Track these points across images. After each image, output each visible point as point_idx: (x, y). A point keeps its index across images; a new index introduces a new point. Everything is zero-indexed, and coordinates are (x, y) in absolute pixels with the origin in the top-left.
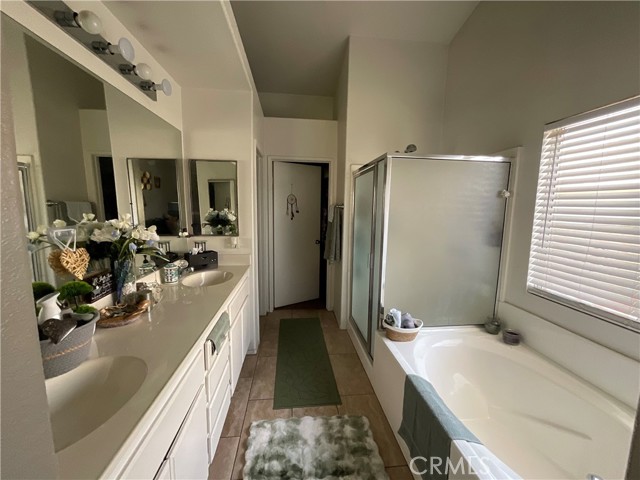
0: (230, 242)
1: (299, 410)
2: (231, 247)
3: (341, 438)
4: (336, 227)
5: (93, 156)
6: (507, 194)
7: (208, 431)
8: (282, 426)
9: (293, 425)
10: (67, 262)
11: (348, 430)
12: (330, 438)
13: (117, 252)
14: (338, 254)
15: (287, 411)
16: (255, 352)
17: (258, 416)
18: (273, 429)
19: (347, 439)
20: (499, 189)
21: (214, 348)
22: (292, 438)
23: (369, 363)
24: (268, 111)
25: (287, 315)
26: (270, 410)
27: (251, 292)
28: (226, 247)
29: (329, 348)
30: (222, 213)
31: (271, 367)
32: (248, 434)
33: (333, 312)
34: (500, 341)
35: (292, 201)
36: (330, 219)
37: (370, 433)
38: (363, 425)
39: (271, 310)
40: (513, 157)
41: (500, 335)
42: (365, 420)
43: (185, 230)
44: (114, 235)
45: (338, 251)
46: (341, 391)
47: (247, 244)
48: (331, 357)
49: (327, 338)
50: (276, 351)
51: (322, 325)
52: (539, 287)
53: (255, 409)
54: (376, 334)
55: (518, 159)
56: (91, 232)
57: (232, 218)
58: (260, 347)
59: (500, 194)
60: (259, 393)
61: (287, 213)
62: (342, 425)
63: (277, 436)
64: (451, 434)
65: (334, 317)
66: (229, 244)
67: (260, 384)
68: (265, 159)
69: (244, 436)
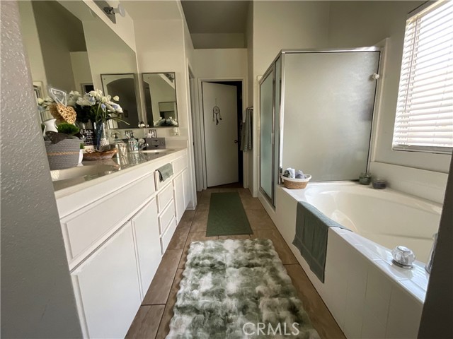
0: (173, 132)
1: (224, 237)
2: (173, 135)
3: (252, 250)
4: (248, 125)
5: (81, 84)
6: (377, 76)
7: (160, 234)
8: (211, 243)
9: (219, 243)
10: (62, 111)
11: (257, 246)
12: (245, 250)
13: (94, 116)
14: (250, 144)
15: (215, 237)
16: (194, 209)
17: (195, 239)
18: (206, 245)
19: (256, 250)
20: (370, 74)
21: (161, 179)
22: (219, 250)
23: (273, 211)
24: (196, 45)
25: (216, 191)
26: (204, 237)
27: (189, 166)
28: (171, 135)
29: (245, 207)
30: (168, 120)
31: (205, 216)
32: (189, 247)
33: (248, 189)
34: (371, 188)
35: (216, 111)
36: (244, 121)
37: (273, 247)
38: (268, 244)
39: (205, 188)
40: (382, 47)
41: (371, 185)
42: (270, 241)
43: (142, 123)
44: (91, 100)
45: (250, 142)
46: (253, 228)
47: (185, 133)
48: (247, 211)
49: (243, 202)
50: (208, 208)
51: (241, 196)
52: (403, 144)
53: (193, 236)
54: (277, 187)
55: (386, 48)
56: (76, 99)
57: (174, 123)
58: (197, 206)
59: (371, 78)
60: (196, 229)
61: (214, 120)
62: (253, 244)
63: (208, 248)
64: (328, 224)
65: (249, 191)
66: (172, 133)
67: (196, 224)
68: (196, 79)
69: (186, 249)
